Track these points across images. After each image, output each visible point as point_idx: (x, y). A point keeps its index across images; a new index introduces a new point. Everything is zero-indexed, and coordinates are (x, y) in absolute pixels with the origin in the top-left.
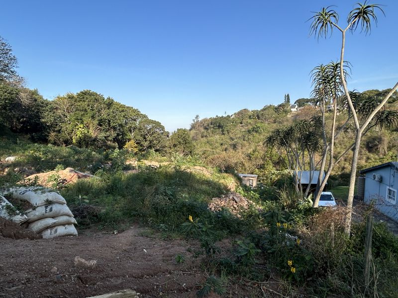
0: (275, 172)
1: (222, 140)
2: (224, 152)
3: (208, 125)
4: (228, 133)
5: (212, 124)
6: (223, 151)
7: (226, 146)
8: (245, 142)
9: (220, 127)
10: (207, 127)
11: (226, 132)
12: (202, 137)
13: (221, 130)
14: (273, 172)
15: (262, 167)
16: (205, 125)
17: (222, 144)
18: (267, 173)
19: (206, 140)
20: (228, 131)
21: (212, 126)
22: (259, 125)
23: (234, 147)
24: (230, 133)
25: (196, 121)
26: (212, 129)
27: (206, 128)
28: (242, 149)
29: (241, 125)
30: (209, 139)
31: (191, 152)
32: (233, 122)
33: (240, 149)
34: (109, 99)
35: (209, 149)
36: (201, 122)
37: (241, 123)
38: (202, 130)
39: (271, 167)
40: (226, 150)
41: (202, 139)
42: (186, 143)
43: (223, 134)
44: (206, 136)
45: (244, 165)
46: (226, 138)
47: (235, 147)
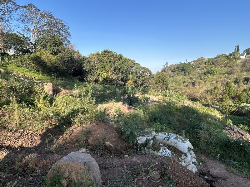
0: (233, 104)
1: (184, 79)
2: (186, 87)
3: (174, 69)
4: (189, 74)
5: (177, 68)
6: (185, 86)
7: (187, 83)
8: (202, 81)
9: (183, 70)
10: (174, 70)
11: (188, 74)
12: (170, 77)
13: (183, 72)
14: (231, 105)
15: (221, 100)
16: (172, 69)
17: (184, 82)
18: (225, 105)
19: (173, 79)
20: (189, 73)
21: (177, 70)
22: (213, 69)
23: (193, 84)
24: (190, 75)
25: (165, 66)
26: (177, 72)
27: (172, 71)
28: (199, 85)
29: (198, 69)
30: (175, 78)
31: (167, 88)
32: (193, 67)
33: (198, 85)
34: (120, 55)
35: (175, 85)
36: (169, 67)
37: (199, 68)
38: (170, 72)
39: (229, 100)
40: (187, 86)
41: (170, 79)
42: (164, 82)
43: (186, 75)
44: (173, 77)
45: (206, 98)
46: (187, 78)
47: (194, 84)
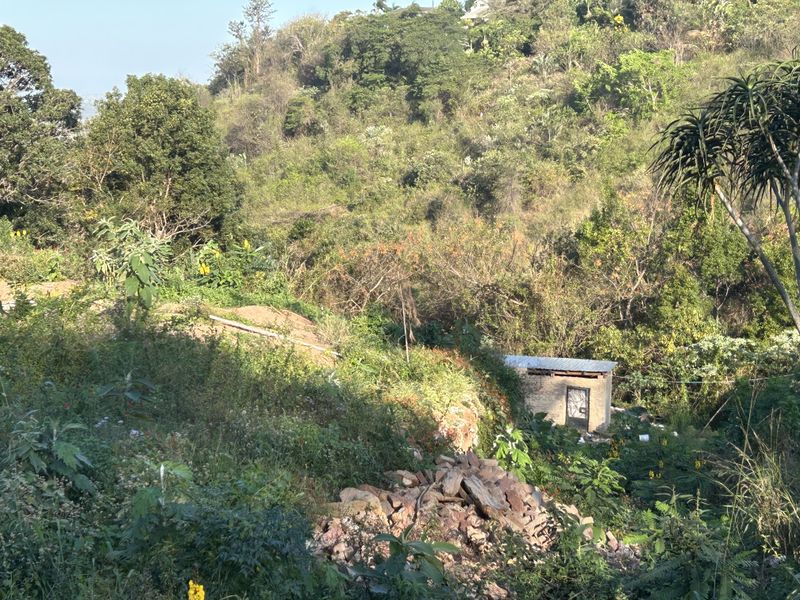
0: (723, 342)
1: (411, 150)
2: (425, 226)
3: (326, 62)
4: (448, 110)
5: (347, 53)
6: (414, 219)
7: (434, 191)
8: (549, 166)
9: (398, 69)
10: (321, 73)
11: (438, 104)
12: (290, 134)
13: (403, 89)
14: (706, 345)
15: (641, 316)
16: (310, 57)
17: (409, 179)
18: (671, 348)
19: (316, 155)
20: (444, 96)
21: (350, 66)
22: (632, 60)
23: (483, 193)
24: (460, 113)
25: (248, 32)
26: (349, 86)
27: (310, 79)
28: (526, 205)
29: (524, 61)
30: (336, 143)
31: (217, 224)
32: (478, 46)
33: (516, 204)
35: (331, 208)
36: (285, 44)
37: (527, 50)
38: (294, 91)
39: (697, 312)
40: (433, 212)
41: (288, 148)
42: (185, 169)
43: (420, 117)
44: (313, 130)
45: (535, 302)
46: (432, 142)
47: (490, 198)
